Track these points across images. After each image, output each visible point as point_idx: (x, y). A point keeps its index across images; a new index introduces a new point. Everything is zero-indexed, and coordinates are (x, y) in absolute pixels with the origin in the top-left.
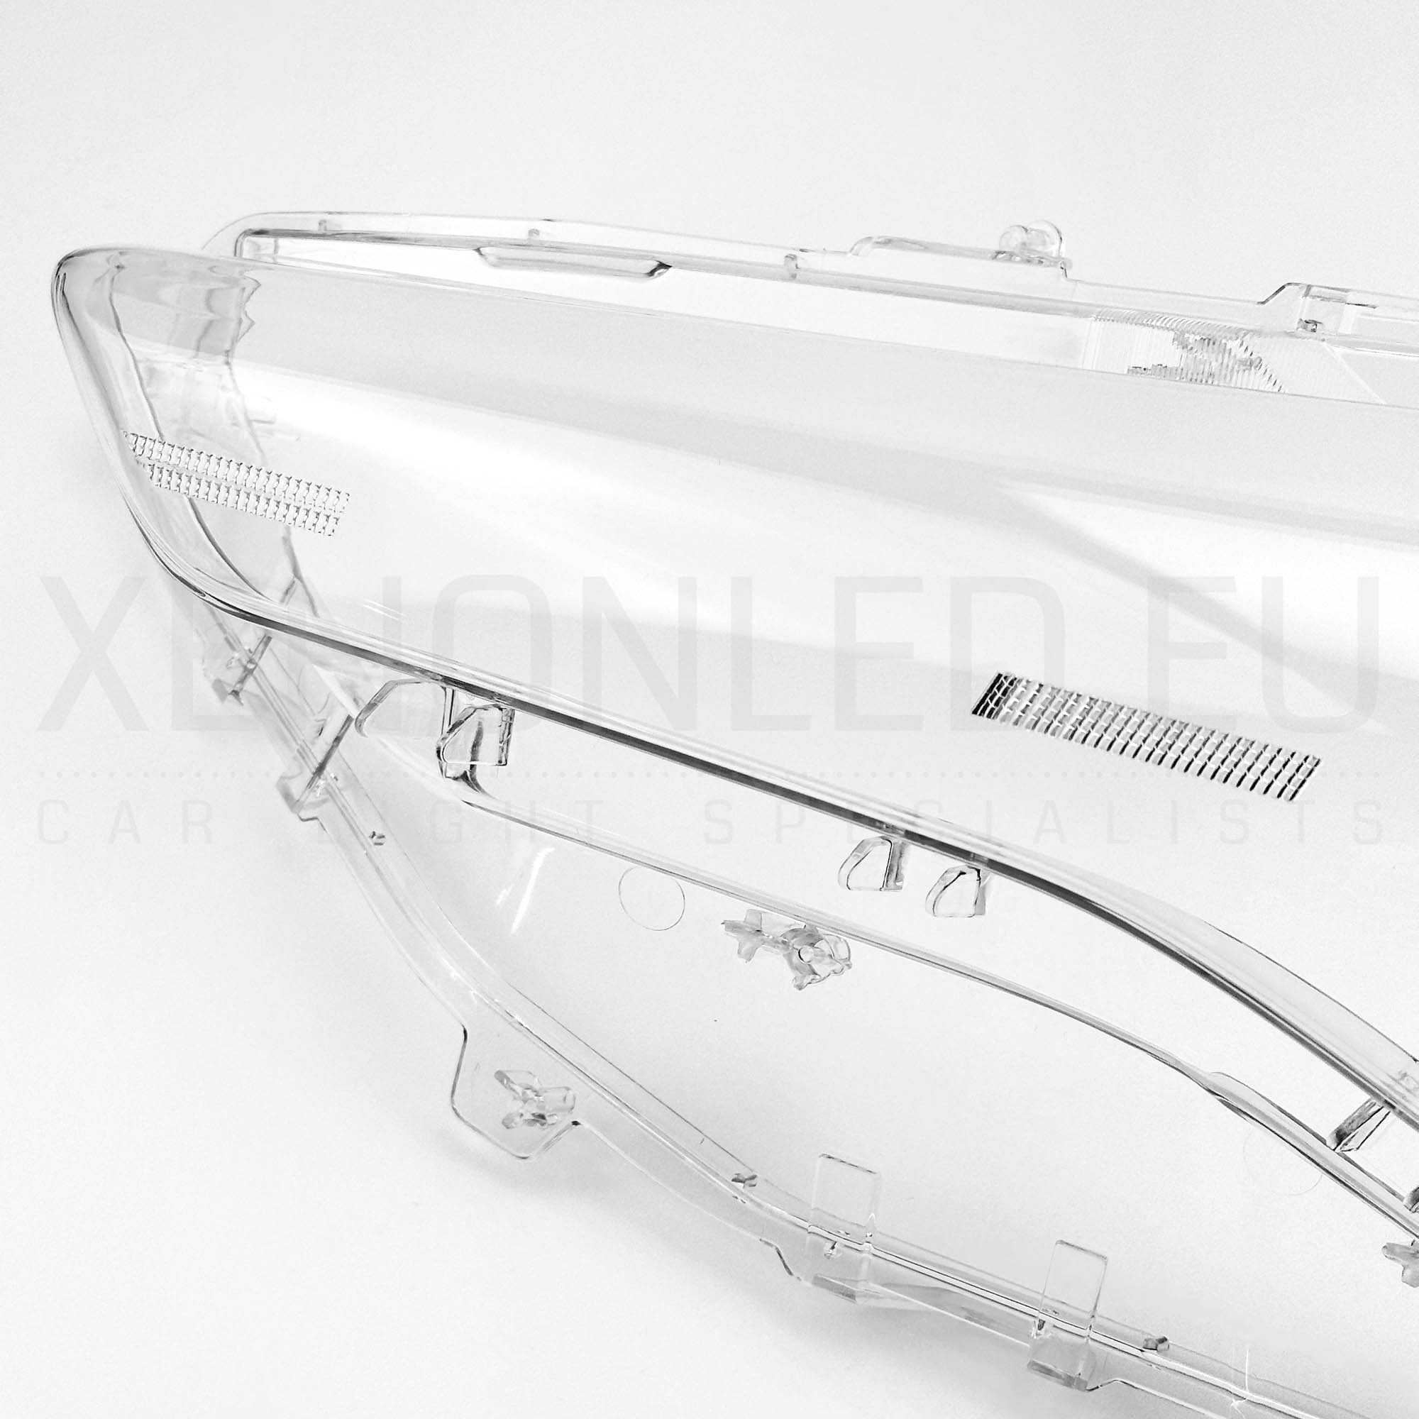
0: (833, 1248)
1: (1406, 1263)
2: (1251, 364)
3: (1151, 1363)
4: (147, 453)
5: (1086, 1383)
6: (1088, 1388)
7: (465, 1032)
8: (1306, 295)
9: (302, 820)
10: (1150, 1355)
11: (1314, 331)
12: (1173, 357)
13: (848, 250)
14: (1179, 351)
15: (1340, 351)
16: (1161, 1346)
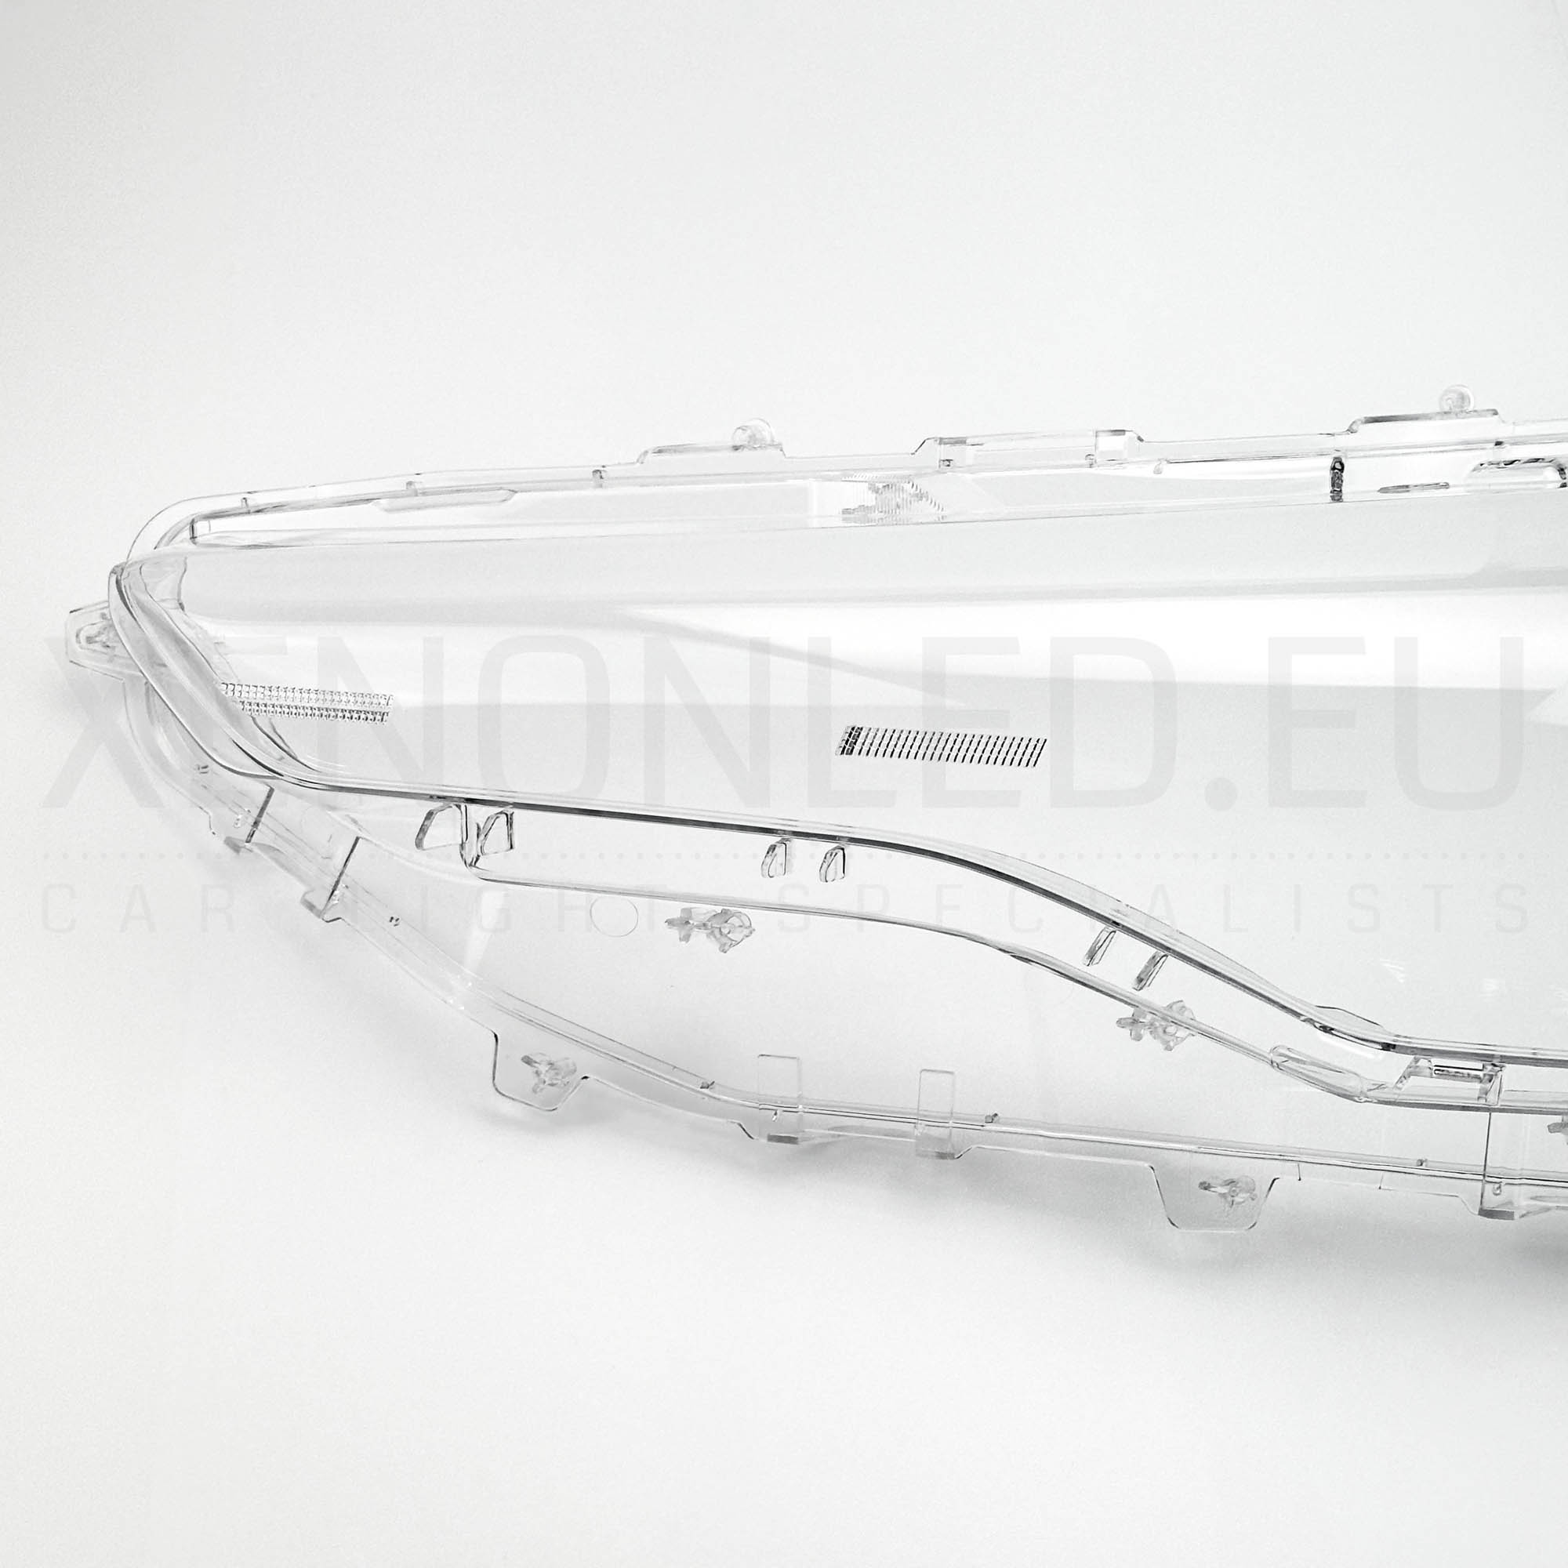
0: (776, 1114)
1: (1131, 1028)
2: (920, 496)
3: (990, 1131)
4: (237, 694)
5: (953, 1155)
6: (956, 1157)
7: (496, 1036)
8: (940, 444)
9: (327, 922)
10: (989, 1127)
11: (949, 466)
12: (870, 499)
13: (635, 461)
14: (874, 495)
15: (969, 476)
16: (996, 1119)
